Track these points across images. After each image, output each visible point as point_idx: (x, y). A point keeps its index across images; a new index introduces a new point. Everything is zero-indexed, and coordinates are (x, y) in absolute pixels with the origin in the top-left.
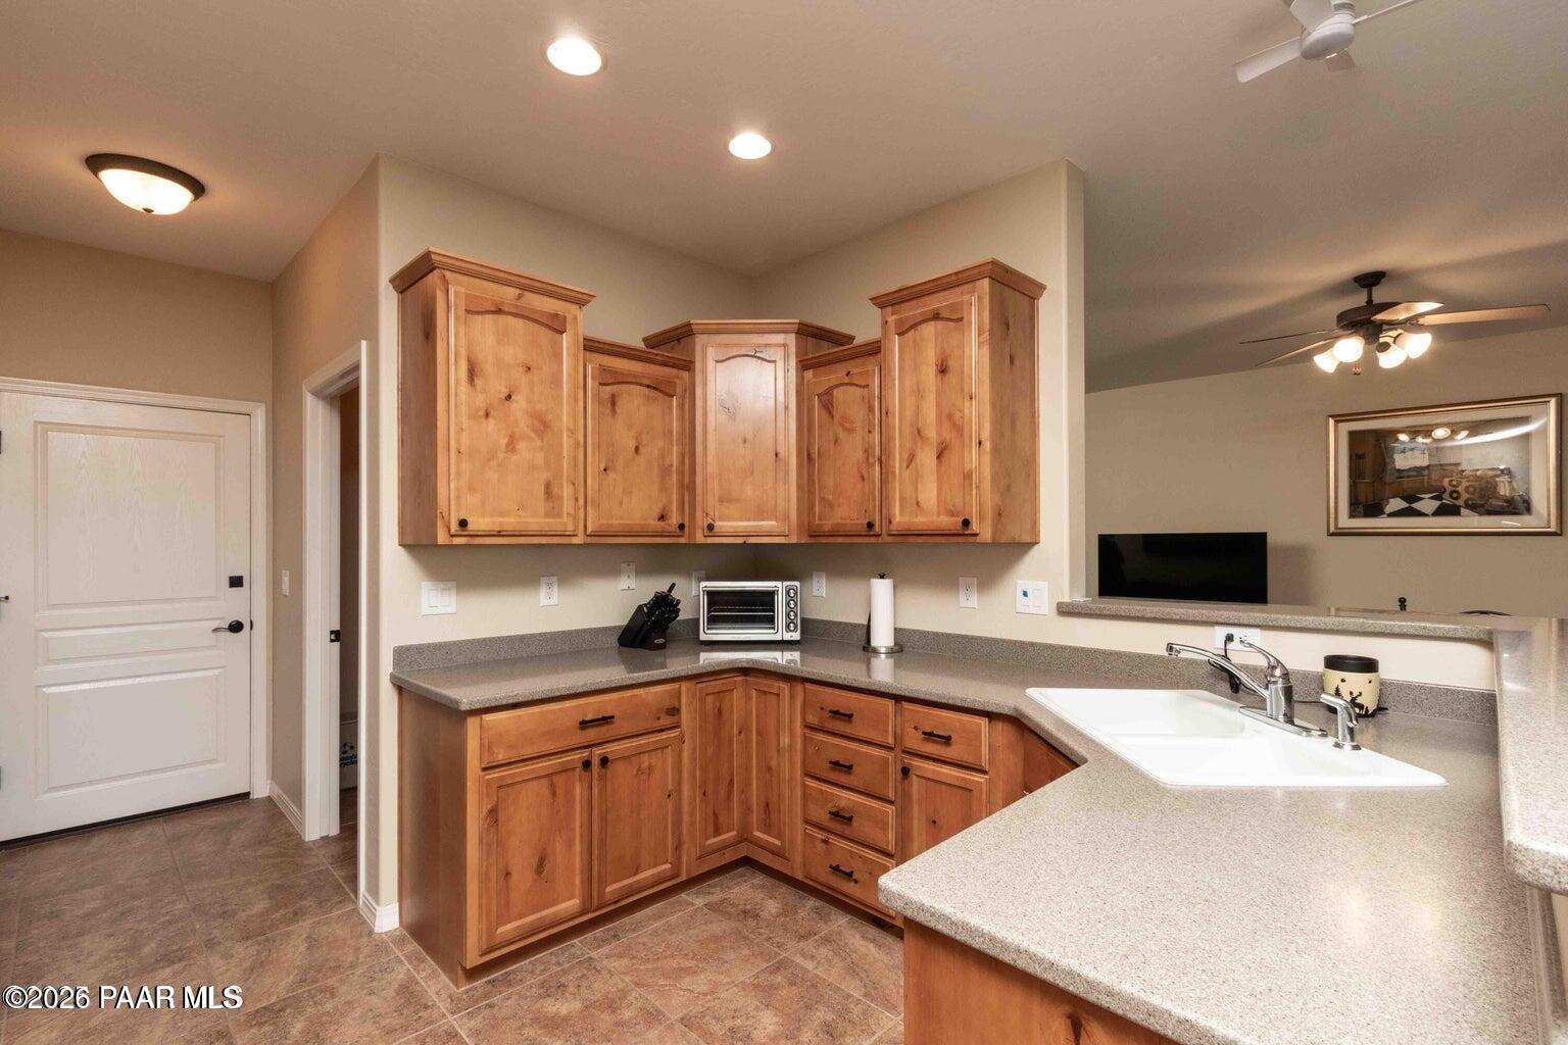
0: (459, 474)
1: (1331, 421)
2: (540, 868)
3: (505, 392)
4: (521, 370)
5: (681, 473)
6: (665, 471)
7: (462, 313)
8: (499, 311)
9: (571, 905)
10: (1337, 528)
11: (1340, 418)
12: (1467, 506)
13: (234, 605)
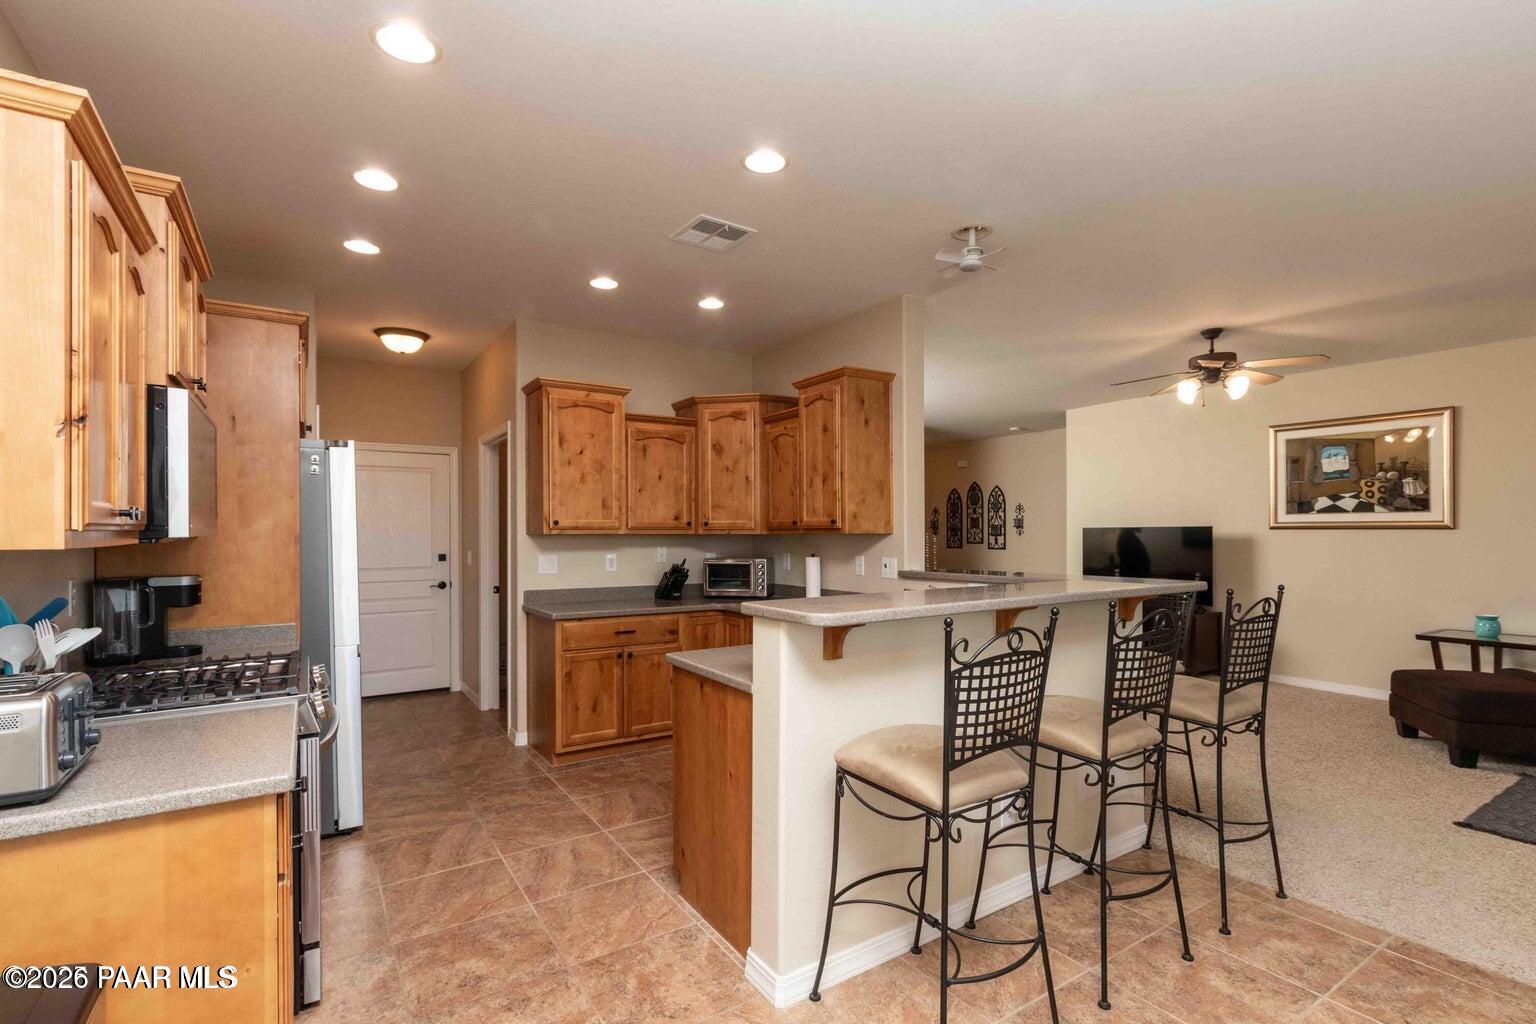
0: (554, 496)
1: (1272, 431)
2: (594, 708)
3: (580, 449)
4: (589, 436)
5: (689, 491)
6: (678, 490)
7: (556, 410)
8: (576, 405)
9: (612, 732)
10: (1276, 522)
11: (1279, 428)
12: (1380, 504)
13: (440, 572)
